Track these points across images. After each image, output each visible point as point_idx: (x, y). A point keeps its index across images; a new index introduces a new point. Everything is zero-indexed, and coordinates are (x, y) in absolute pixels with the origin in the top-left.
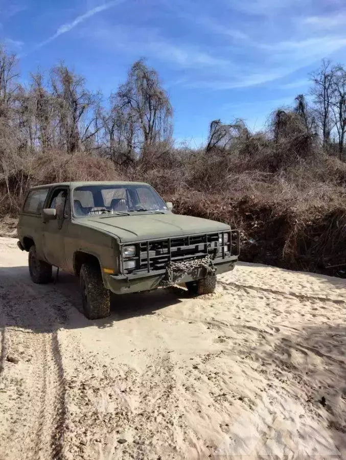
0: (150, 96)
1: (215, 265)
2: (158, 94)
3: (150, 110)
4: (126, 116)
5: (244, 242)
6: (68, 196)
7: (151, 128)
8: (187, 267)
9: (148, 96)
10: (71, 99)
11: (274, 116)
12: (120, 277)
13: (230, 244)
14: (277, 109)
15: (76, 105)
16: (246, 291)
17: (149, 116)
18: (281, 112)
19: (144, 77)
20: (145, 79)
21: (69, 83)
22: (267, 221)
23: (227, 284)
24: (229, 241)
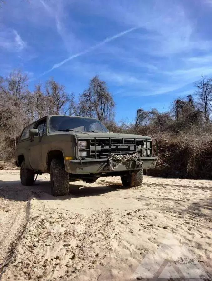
0: (102, 96)
1: (142, 160)
2: (106, 95)
3: (102, 103)
4: (88, 108)
5: (161, 165)
6: (46, 123)
7: (102, 114)
8: (122, 158)
9: (100, 96)
10: (56, 98)
11: (175, 103)
12: (76, 161)
13: (151, 150)
14: (176, 99)
15: (59, 101)
16: (163, 187)
17: (100, 107)
18: (179, 101)
19: (99, 85)
20: (99, 87)
21: (56, 89)
22: (175, 152)
23: (150, 184)
24: (151, 147)
